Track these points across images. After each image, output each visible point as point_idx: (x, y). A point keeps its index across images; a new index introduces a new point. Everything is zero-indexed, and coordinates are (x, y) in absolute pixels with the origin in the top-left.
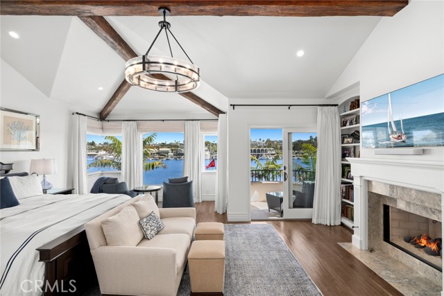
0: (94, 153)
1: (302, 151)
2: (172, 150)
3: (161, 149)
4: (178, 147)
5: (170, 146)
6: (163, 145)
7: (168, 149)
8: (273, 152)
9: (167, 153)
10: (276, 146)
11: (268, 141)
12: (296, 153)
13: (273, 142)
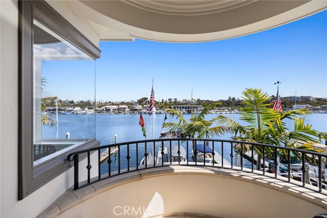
0: (72, 109)
1: (223, 108)
2: (129, 107)
3: (120, 106)
4: (133, 104)
5: (127, 104)
6: (123, 103)
7: (126, 106)
8: (202, 109)
9: (125, 109)
10: (204, 103)
11: (199, 100)
12: (219, 109)
13: (202, 101)
